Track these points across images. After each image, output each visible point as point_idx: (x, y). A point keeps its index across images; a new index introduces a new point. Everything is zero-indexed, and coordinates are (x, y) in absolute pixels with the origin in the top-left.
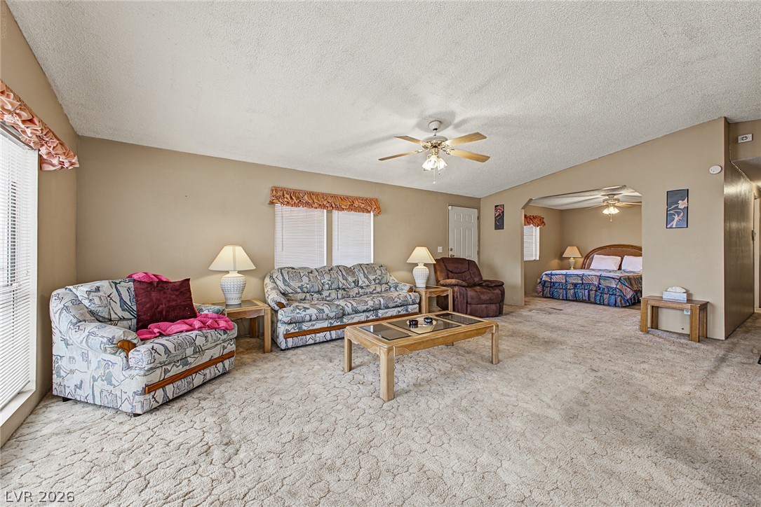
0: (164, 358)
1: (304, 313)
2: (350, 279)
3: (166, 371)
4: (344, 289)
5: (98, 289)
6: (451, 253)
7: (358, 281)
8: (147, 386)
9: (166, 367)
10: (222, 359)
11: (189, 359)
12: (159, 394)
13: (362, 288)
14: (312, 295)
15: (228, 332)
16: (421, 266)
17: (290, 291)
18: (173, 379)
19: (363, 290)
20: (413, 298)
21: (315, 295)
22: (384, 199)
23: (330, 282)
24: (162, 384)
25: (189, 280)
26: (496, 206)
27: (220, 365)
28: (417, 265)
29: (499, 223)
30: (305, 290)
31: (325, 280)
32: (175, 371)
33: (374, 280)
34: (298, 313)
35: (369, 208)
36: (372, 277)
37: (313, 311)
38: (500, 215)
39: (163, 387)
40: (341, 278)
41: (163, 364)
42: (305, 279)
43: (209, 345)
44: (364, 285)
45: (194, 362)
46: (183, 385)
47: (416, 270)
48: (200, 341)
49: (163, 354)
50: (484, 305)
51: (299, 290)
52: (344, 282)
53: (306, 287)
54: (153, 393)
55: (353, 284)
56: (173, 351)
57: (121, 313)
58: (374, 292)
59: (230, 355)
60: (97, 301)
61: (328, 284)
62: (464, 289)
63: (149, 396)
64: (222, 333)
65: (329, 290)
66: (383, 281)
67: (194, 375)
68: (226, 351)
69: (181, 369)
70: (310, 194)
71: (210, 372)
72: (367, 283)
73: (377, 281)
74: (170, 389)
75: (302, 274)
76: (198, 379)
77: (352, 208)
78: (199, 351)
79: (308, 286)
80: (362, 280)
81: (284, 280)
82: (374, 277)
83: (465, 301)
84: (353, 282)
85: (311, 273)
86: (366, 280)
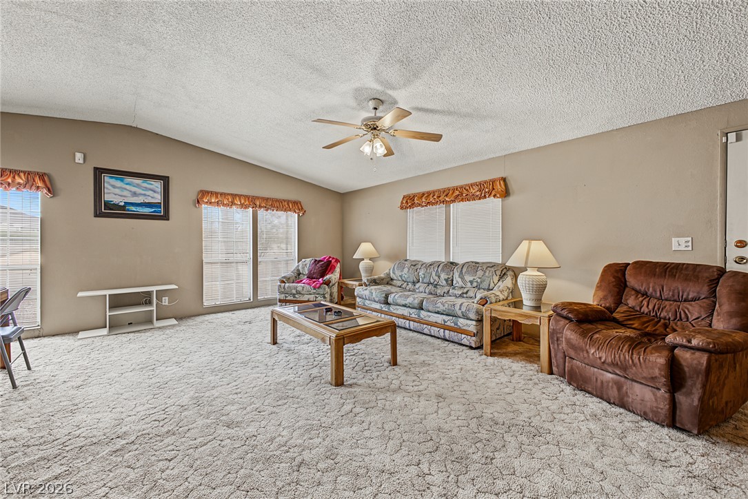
1: (363, 292)
2: (443, 276)
4: (436, 286)
5: (304, 262)
7: (452, 280)
9: (286, 295)
13: (454, 288)
14: (408, 285)
17: (395, 278)
19: (453, 291)
21: (410, 286)
24: (285, 301)
30: (403, 278)
31: (421, 274)
33: (471, 282)
34: (360, 291)
36: (468, 278)
40: (434, 274)
42: (404, 271)
43: (304, 292)
44: (458, 285)
48: (300, 289)
51: (400, 279)
52: (436, 278)
55: (444, 282)
58: (465, 295)
61: (423, 277)
65: (422, 282)
66: (481, 286)
72: (461, 283)
73: (475, 284)
75: (406, 266)
79: (406, 276)
80: (457, 279)
81: (394, 269)
82: (471, 279)
84: (446, 280)
85: (415, 265)
86: (459, 280)
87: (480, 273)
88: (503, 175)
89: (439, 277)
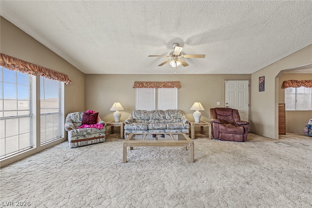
0: (76, 134)
1: (132, 127)
2: (161, 116)
3: (78, 138)
4: (158, 120)
5: (75, 114)
6: (226, 105)
7: (165, 117)
8: (72, 141)
9: (78, 137)
10: (99, 138)
11: (86, 136)
12: (76, 144)
13: (167, 120)
14: (145, 121)
15: (101, 130)
16: (197, 112)
17: (137, 119)
18: (81, 140)
19: (167, 121)
20: (185, 126)
21: (146, 121)
22: (182, 81)
23: (152, 117)
24: (77, 141)
25: (98, 113)
26: (260, 78)
27: (98, 140)
28: (195, 111)
29: (262, 87)
30: (142, 119)
31: (150, 116)
32: (80, 138)
33: (173, 117)
34: (129, 127)
35: (173, 86)
36: (172, 116)
37: (135, 127)
38: (262, 82)
39: (77, 142)
40: (157, 115)
41: (76, 136)
42: (142, 115)
43: (93, 133)
44: (168, 118)
45: (88, 137)
46: (84, 143)
47: (195, 113)
48: (89, 131)
49: (76, 133)
50: (231, 134)
51: (140, 119)
52: (159, 117)
53: (143, 118)
54: (74, 143)
55: (162, 118)
56: (79, 132)
57: (79, 121)
58: (172, 122)
59: (103, 137)
60: (73, 117)
61: (151, 117)
62: (217, 124)
63: (73, 143)
64: (98, 130)
65: (152, 119)
66: (177, 118)
67: (88, 141)
68: (101, 136)
69: (83, 138)
70: (147, 83)
71: (94, 141)
72: (169, 118)
73: (175, 117)
74: (79, 143)
75: (142, 113)
76: (89, 142)
77: (165, 86)
78: (89, 134)
79: (143, 117)
80: (167, 116)
81: (135, 115)
82: (173, 116)
83: (218, 131)
84: (163, 117)
85: (146, 112)
86: (169, 117)
87: (176, 114)
88: (179, 81)
89: (160, 116)
